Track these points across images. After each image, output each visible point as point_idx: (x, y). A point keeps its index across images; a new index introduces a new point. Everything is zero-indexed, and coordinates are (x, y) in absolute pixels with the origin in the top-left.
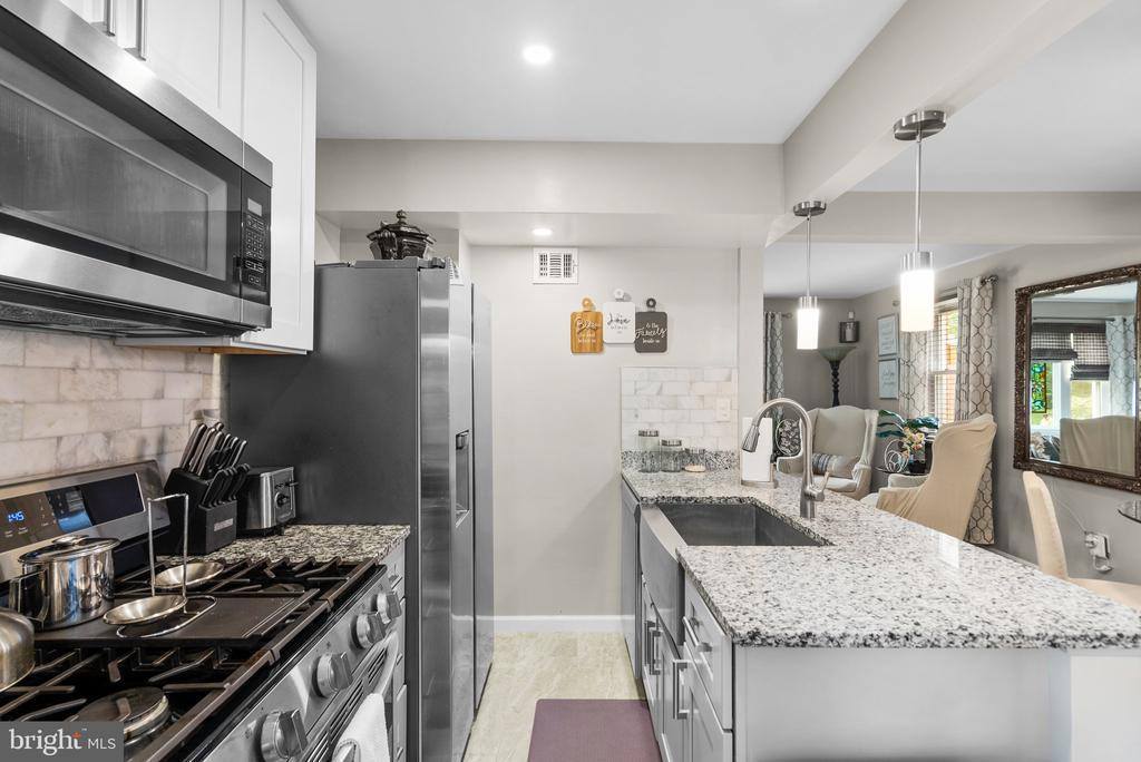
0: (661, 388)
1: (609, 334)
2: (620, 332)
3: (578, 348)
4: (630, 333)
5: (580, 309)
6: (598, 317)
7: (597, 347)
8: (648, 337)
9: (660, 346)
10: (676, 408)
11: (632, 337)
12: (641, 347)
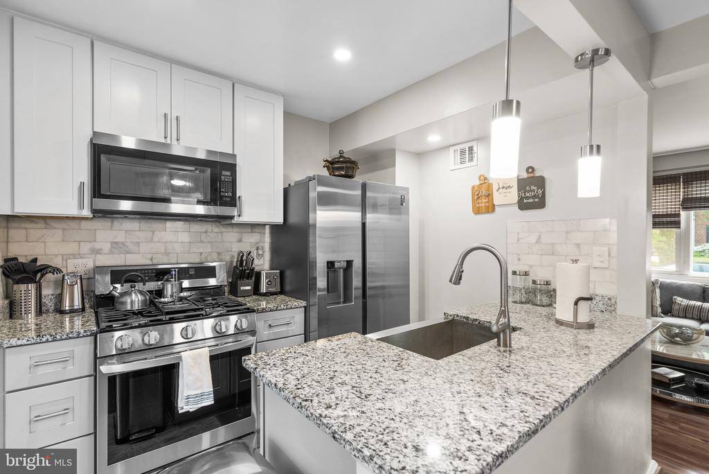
0: (540, 237)
1: (498, 199)
2: (506, 196)
3: (477, 211)
4: (514, 196)
5: (477, 183)
6: (490, 187)
7: (491, 208)
8: (527, 198)
9: (540, 204)
10: (553, 254)
11: (515, 199)
12: (523, 205)
